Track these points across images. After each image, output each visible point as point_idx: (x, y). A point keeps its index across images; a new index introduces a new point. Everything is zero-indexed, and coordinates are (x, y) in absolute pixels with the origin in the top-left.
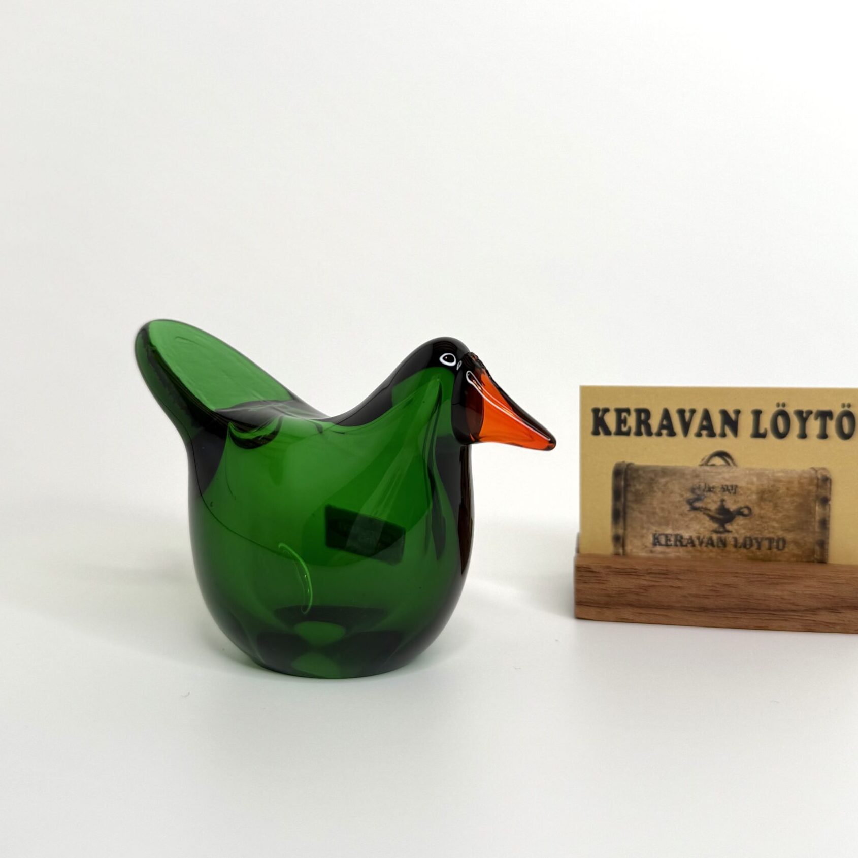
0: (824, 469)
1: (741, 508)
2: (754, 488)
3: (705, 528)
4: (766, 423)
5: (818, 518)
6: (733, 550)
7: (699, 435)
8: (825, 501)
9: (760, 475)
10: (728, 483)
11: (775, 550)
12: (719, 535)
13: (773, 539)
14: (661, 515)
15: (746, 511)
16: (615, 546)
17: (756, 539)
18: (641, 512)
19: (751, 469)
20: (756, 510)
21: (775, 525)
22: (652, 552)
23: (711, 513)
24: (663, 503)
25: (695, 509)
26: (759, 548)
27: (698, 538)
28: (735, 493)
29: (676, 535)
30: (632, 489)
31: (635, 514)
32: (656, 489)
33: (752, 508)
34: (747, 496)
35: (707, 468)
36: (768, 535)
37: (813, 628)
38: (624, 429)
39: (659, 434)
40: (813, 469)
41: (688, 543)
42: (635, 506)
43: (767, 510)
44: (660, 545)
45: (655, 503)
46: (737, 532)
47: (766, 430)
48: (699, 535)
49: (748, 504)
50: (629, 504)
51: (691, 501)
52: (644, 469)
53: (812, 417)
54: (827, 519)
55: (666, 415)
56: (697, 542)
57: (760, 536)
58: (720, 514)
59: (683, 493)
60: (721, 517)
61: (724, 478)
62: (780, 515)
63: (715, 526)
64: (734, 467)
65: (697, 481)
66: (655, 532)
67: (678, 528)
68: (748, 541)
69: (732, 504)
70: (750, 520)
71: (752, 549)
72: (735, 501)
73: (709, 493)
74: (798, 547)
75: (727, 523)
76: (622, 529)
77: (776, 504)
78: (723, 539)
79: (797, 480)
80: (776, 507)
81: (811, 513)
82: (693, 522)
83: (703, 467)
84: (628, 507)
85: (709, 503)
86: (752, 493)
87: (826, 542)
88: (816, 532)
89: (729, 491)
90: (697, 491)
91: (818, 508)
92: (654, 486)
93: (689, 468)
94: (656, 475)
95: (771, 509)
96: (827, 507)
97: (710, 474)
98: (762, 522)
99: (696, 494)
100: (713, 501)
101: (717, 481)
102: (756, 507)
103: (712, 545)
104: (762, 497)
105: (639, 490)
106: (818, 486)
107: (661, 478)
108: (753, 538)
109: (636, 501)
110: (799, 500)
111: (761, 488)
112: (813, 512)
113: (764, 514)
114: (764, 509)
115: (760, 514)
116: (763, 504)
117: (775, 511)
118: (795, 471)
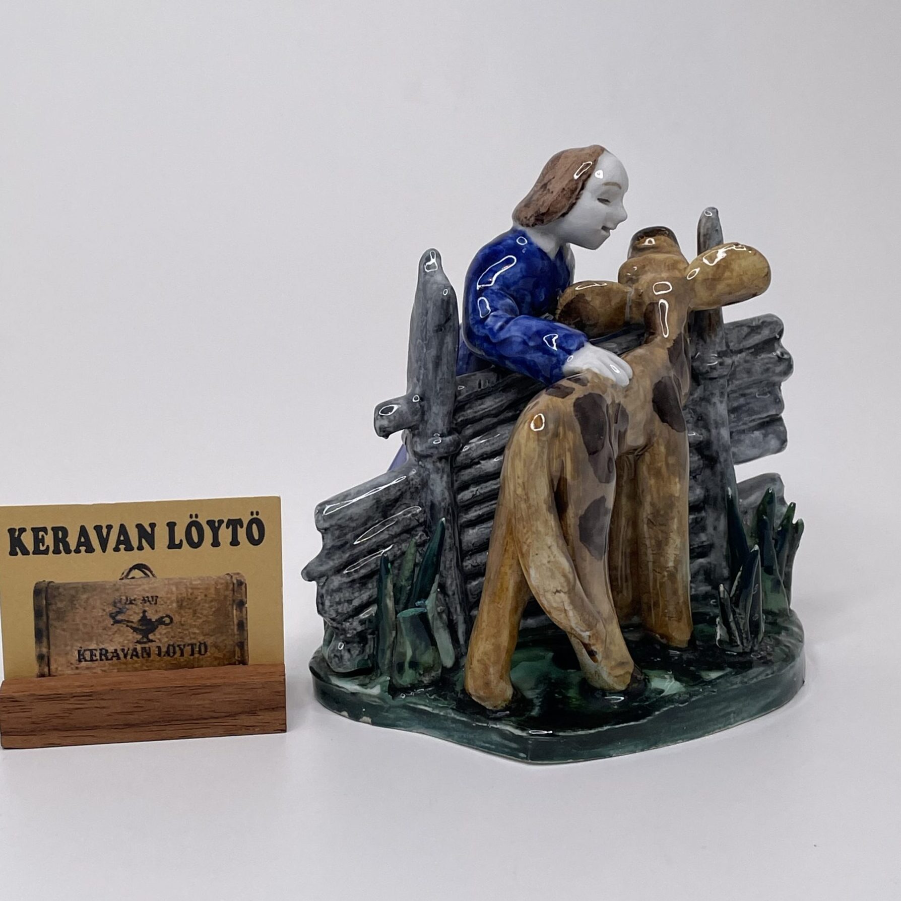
0: (238, 574)
1: (163, 617)
2: (174, 598)
3: (128, 640)
4: (180, 535)
5: (236, 621)
6: (158, 658)
7: (117, 549)
8: (241, 604)
9: (177, 585)
10: (147, 595)
11: (197, 655)
12: (143, 645)
13: (196, 644)
14: (84, 631)
15: (167, 620)
16: (40, 666)
17: (179, 646)
18: (64, 630)
19: (169, 579)
20: (176, 619)
22: (77, 668)
23: (134, 625)
24: (85, 619)
25: (117, 622)
26: (182, 655)
27: (123, 650)
28: (156, 603)
29: (101, 650)
30: (54, 607)
31: (58, 631)
32: (77, 606)
33: (173, 617)
34: (168, 606)
35: (128, 581)
36: (190, 642)
37: (235, 732)
38: (42, 548)
39: (77, 551)
40: (228, 574)
41: (113, 656)
42: (56, 623)
43: (187, 618)
44: (86, 661)
45: (78, 620)
46: (160, 640)
47: (181, 541)
48: (122, 648)
49: (168, 613)
50: (51, 622)
51: (113, 615)
52: (64, 586)
53: (224, 525)
54: (245, 621)
55: (83, 531)
56: (121, 655)
57: (182, 643)
58: (142, 625)
59: (105, 608)
60: (144, 628)
61: (144, 590)
62: (200, 621)
63: (139, 637)
64: (153, 579)
65: (117, 594)
66: (80, 649)
67: (102, 643)
68: (171, 648)
69: (154, 615)
70: (171, 628)
71: (176, 656)
72: (156, 611)
73: (131, 605)
74: (218, 650)
75: (150, 633)
76: (45, 648)
77: (195, 610)
78: (147, 649)
79: (214, 586)
80: (195, 614)
81: (229, 617)
82: (116, 635)
83: (123, 581)
84: (52, 625)
85: (131, 615)
86: (172, 602)
87: (246, 643)
88: (235, 635)
89: (149, 601)
90: (118, 605)
91: (235, 611)
92: (75, 602)
93: (111, 582)
94: (77, 592)
95: (191, 616)
96: (244, 610)
97: (130, 587)
98: (183, 629)
99: (118, 608)
100: (135, 613)
101: (138, 593)
102: (177, 616)
103: (137, 656)
104: (182, 604)
105: (60, 608)
106: (233, 590)
107: (82, 594)
108: (176, 645)
109: (58, 619)
110: (216, 605)
111: (180, 596)
112: (230, 615)
113: (184, 621)
114: (184, 616)
115: (180, 622)
116: (182, 612)
117: (195, 618)
118: (211, 577)
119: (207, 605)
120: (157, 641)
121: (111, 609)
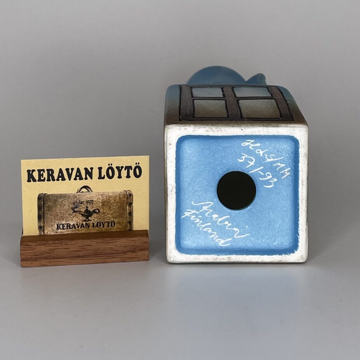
0: (130, 191)
1: (95, 210)
2: (100, 201)
3: (80, 220)
4: (104, 173)
5: (128, 212)
6: (93, 228)
7: (75, 179)
8: (131, 204)
9: (102, 195)
10: (89, 200)
11: (110, 227)
12: (86, 222)
14: (60, 216)
15: (97, 211)
16: (40, 231)
17: (102, 223)
18: (51, 215)
19: (99, 193)
20: (101, 210)
21: (110, 216)
22: (56, 232)
23: (83, 213)
24: (61, 210)
25: (74, 212)
26: (104, 227)
27: (77, 224)
28: (92, 204)
29: (67, 224)
30: (47, 205)
31: (48, 216)
34: (98, 205)
35: (80, 193)
36: (107, 221)
38: (42, 179)
39: (58, 180)
40: (125, 191)
41: (73, 227)
42: (48, 213)
43: (106, 210)
44: (60, 229)
45: (57, 211)
46: (94, 220)
47: (104, 176)
49: (98, 208)
50: (45, 212)
51: (74, 208)
52: (52, 195)
53: (124, 169)
54: (132, 212)
55: (61, 171)
56: (76, 227)
57: (104, 222)
58: (86, 213)
59: (70, 205)
60: (87, 214)
61: (87, 197)
62: (112, 211)
63: (84, 218)
64: (92, 192)
65: (75, 199)
66: (58, 224)
67: (68, 221)
68: (99, 224)
69: (92, 208)
70: (99, 215)
71: (101, 227)
72: (93, 207)
73: (81, 204)
74: (120, 224)
75: (89, 217)
76: (43, 223)
77: (110, 207)
78: (88, 224)
79: (118, 196)
80: (110, 208)
81: (125, 210)
82: (75, 218)
83: (78, 193)
84: (45, 213)
85: (81, 209)
86: (100, 203)
87: (132, 222)
88: (127, 218)
89: (90, 203)
90: (76, 204)
91: (128, 207)
92: (56, 203)
93: (72, 194)
94: (57, 198)
95: (108, 210)
96: (132, 207)
97: (81, 196)
98: (104, 215)
99: (76, 205)
100: (83, 208)
101: (85, 199)
102: (102, 209)
103: (83, 227)
104: (104, 204)
105: (50, 205)
106: (127, 198)
107: (60, 199)
108: (101, 222)
109: (49, 210)
110: (119, 205)
111: (103, 200)
112: (126, 209)
113: (105, 212)
114: (105, 209)
115: (103, 212)
116: (104, 207)
117: (110, 210)
118: (118, 192)
119: (115, 205)
120: (93, 220)
121: (72, 206)
